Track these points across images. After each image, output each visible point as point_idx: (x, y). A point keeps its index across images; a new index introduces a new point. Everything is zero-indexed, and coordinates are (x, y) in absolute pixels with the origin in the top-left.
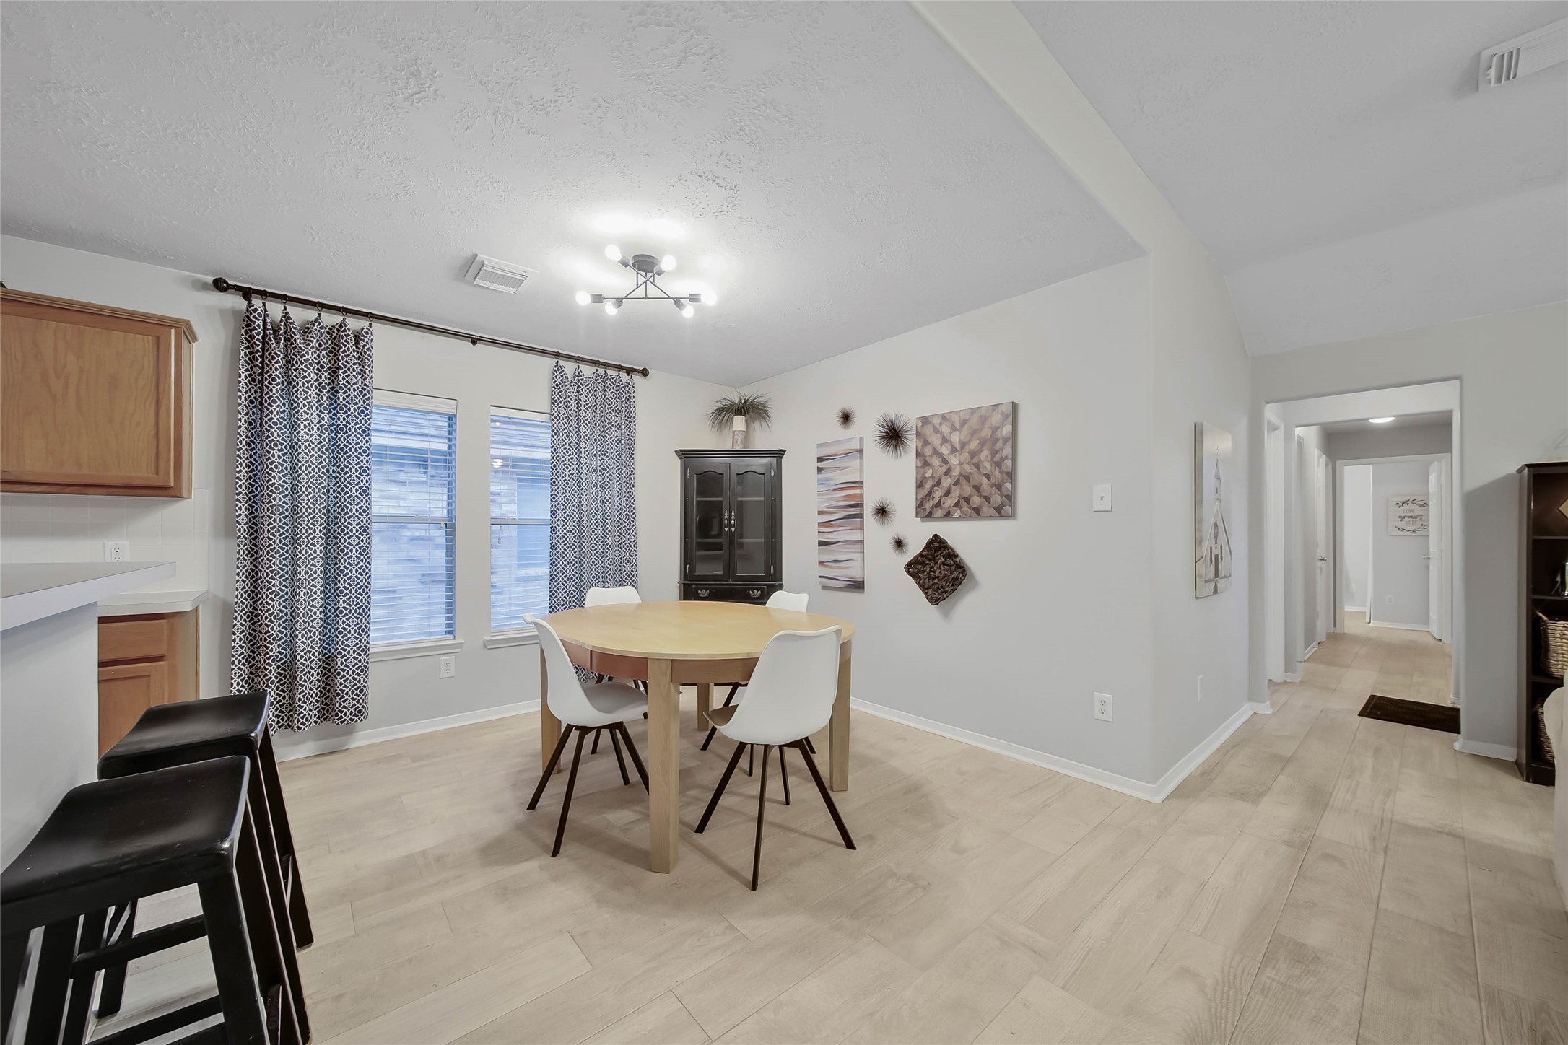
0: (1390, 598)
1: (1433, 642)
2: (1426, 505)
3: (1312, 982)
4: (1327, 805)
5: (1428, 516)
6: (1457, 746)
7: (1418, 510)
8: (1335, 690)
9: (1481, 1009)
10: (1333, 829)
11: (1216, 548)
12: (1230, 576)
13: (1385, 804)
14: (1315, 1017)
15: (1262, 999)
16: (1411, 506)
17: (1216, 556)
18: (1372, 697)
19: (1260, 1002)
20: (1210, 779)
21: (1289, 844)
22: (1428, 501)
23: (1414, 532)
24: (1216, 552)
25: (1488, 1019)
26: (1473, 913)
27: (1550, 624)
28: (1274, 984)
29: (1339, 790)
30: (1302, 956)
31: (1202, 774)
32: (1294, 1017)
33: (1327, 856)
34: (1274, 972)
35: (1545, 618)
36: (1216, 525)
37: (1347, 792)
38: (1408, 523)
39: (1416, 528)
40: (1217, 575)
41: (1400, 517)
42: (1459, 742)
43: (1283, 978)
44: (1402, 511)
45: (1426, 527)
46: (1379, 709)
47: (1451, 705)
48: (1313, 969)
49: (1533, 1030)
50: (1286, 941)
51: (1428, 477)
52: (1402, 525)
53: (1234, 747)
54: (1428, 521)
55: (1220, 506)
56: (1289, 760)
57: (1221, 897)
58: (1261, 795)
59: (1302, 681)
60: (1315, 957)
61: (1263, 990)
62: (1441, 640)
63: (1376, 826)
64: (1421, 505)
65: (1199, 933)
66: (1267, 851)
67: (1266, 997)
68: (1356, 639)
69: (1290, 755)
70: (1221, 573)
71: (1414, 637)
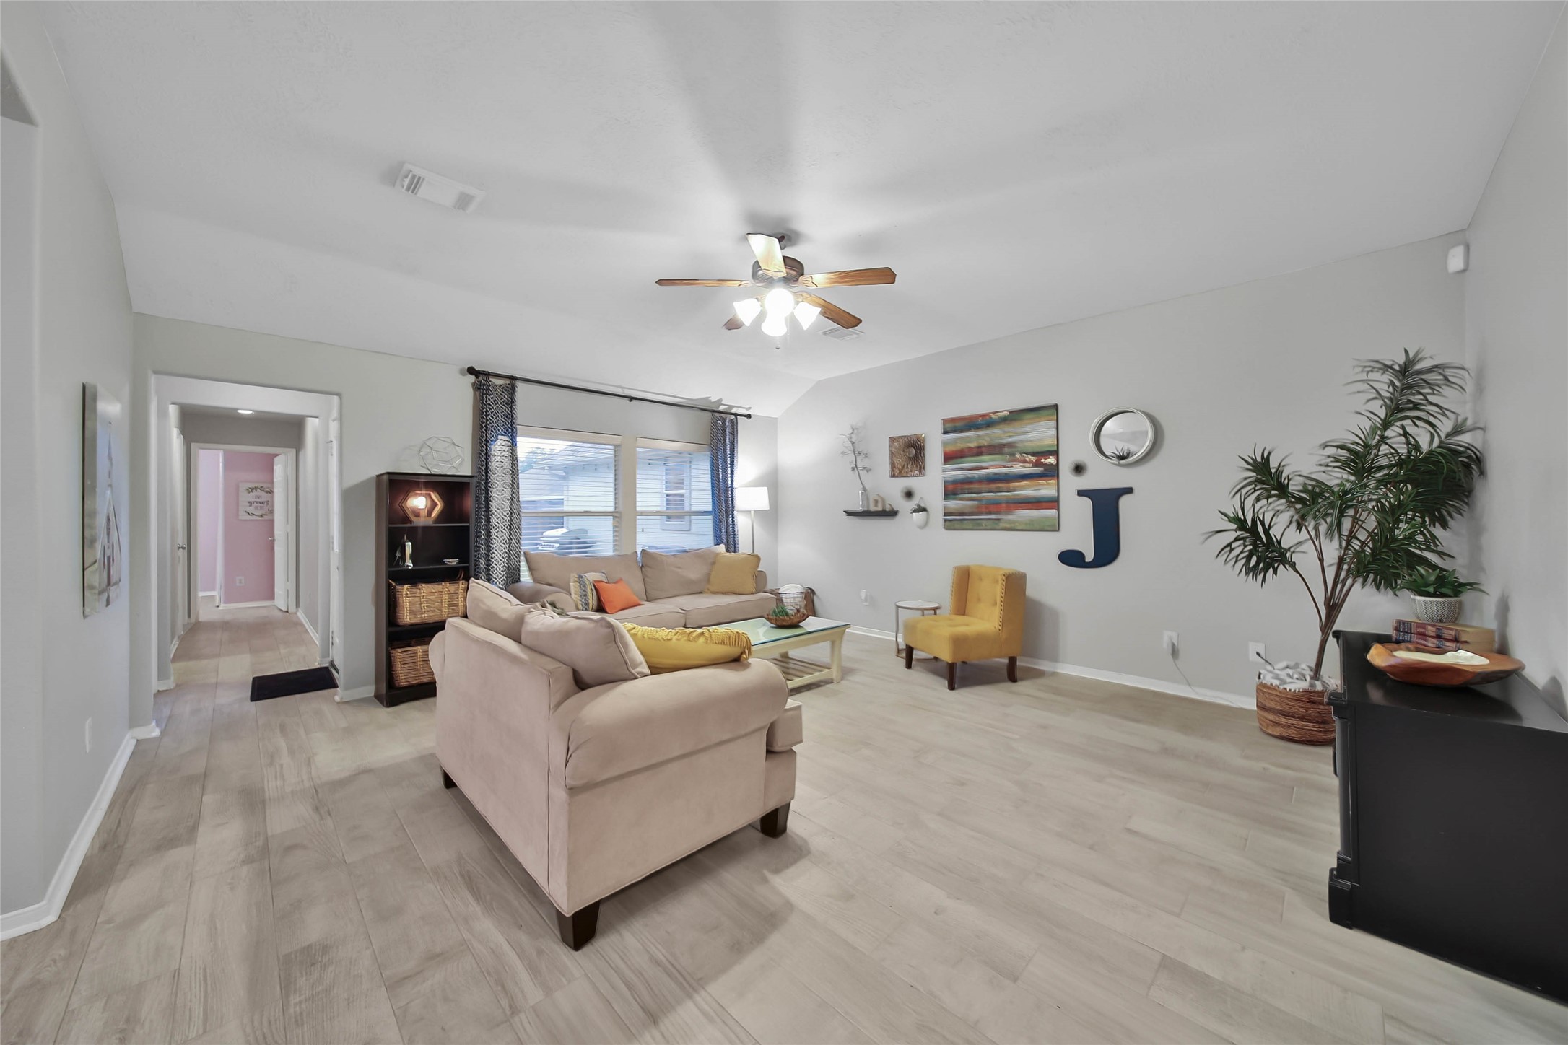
0: (240, 580)
1: (280, 614)
2: (271, 492)
3: (331, 972)
4: (263, 802)
5: (273, 502)
6: (337, 698)
7: (265, 497)
8: (217, 683)
9: (436, 887)
10: (281, 821)
11: (109, 548)
12: (120, 580)
13: (311, 773)
14: (349, 999)
15: (300, 1031)
16: (259, 493)
17: (109, 558)
18: (255, 680)
19: (300, 1036)
20: (119, 847)
21: (248, 861)
22: (273, 488)
23: (261, 516)
24: (108, 553)
25: (441, 890)
26: (403, 823)
27: (399, 588)
28: (303, 1006)
29: (268, 781)
30: (313, 957)
31: (104, 847)
32: (334, 1017)
33: (289, 849)
34: (298, 995)
35: (394, 584)
36: (108, 518)
37: (276, 778)
38: (256, 508)
39: (264, 512)
40: (109, 583)
41: (250, 502)
42: (339, 694)
43: (307, 992)
44: (251, 497)
45: (272, 512)
46: (266, 688)
47: (318, 666)
48: (327, 959)
49: (462, 875)
50: (293, 956)
51: (273, 468)
52: (251, 509)
53: (131, 792)
54: (273, 506)
55: (112, 492)
56: (205, 775)
57: (205, 970)
58: (193, 829)
59: (178, 686)
60: (323, 948)
61: (296, 1021)
62: (287, 612)
63: (313, 796)
64: (267, 492)
65: (201, 1032)
66: (230, 884)
67: (302, 1025)
68: (212, 626)
69: (203, 770)
70: (113, 580)
71: (264, 613)
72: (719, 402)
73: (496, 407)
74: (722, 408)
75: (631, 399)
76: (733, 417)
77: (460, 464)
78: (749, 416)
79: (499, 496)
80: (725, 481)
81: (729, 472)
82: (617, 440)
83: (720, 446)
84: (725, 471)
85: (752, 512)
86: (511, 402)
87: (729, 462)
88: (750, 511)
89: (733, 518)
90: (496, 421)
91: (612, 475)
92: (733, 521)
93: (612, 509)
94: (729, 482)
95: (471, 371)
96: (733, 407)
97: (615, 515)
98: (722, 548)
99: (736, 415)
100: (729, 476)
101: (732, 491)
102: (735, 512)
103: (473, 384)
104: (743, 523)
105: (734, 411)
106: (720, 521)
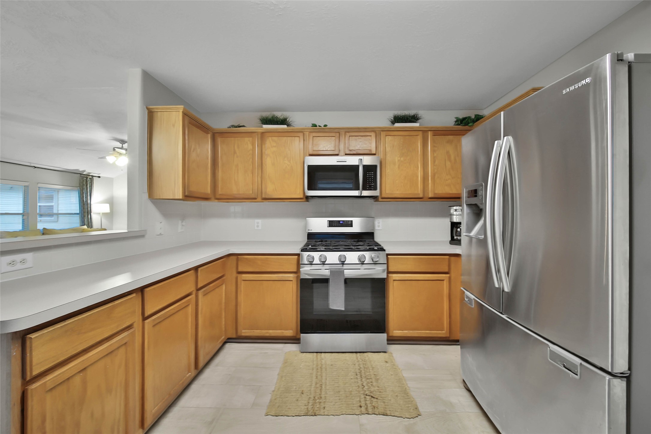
72: (84, 171)
74: (84, 173)
75: (35, 167)
76: (91, 177)
78: (99, 177)
80: (87, 201)
81: (89, 198)
82: (26, 184)
83: (85, 187)
84: (87, 197)
85: (101, 214)
87: (89, 194)
88: (100, 213)
89: (91, 215)
92: (91, 217)
93: (21, 212)
94: (89, 202)
96: (91, 173)
97: (23, 214)
98: (85, 227)
99: (92, 176)
100: (89, 199)
101: (90, 205)
102: (92, 214)
104: (96, 218)
105: (91, 174)
106: (84, 216)
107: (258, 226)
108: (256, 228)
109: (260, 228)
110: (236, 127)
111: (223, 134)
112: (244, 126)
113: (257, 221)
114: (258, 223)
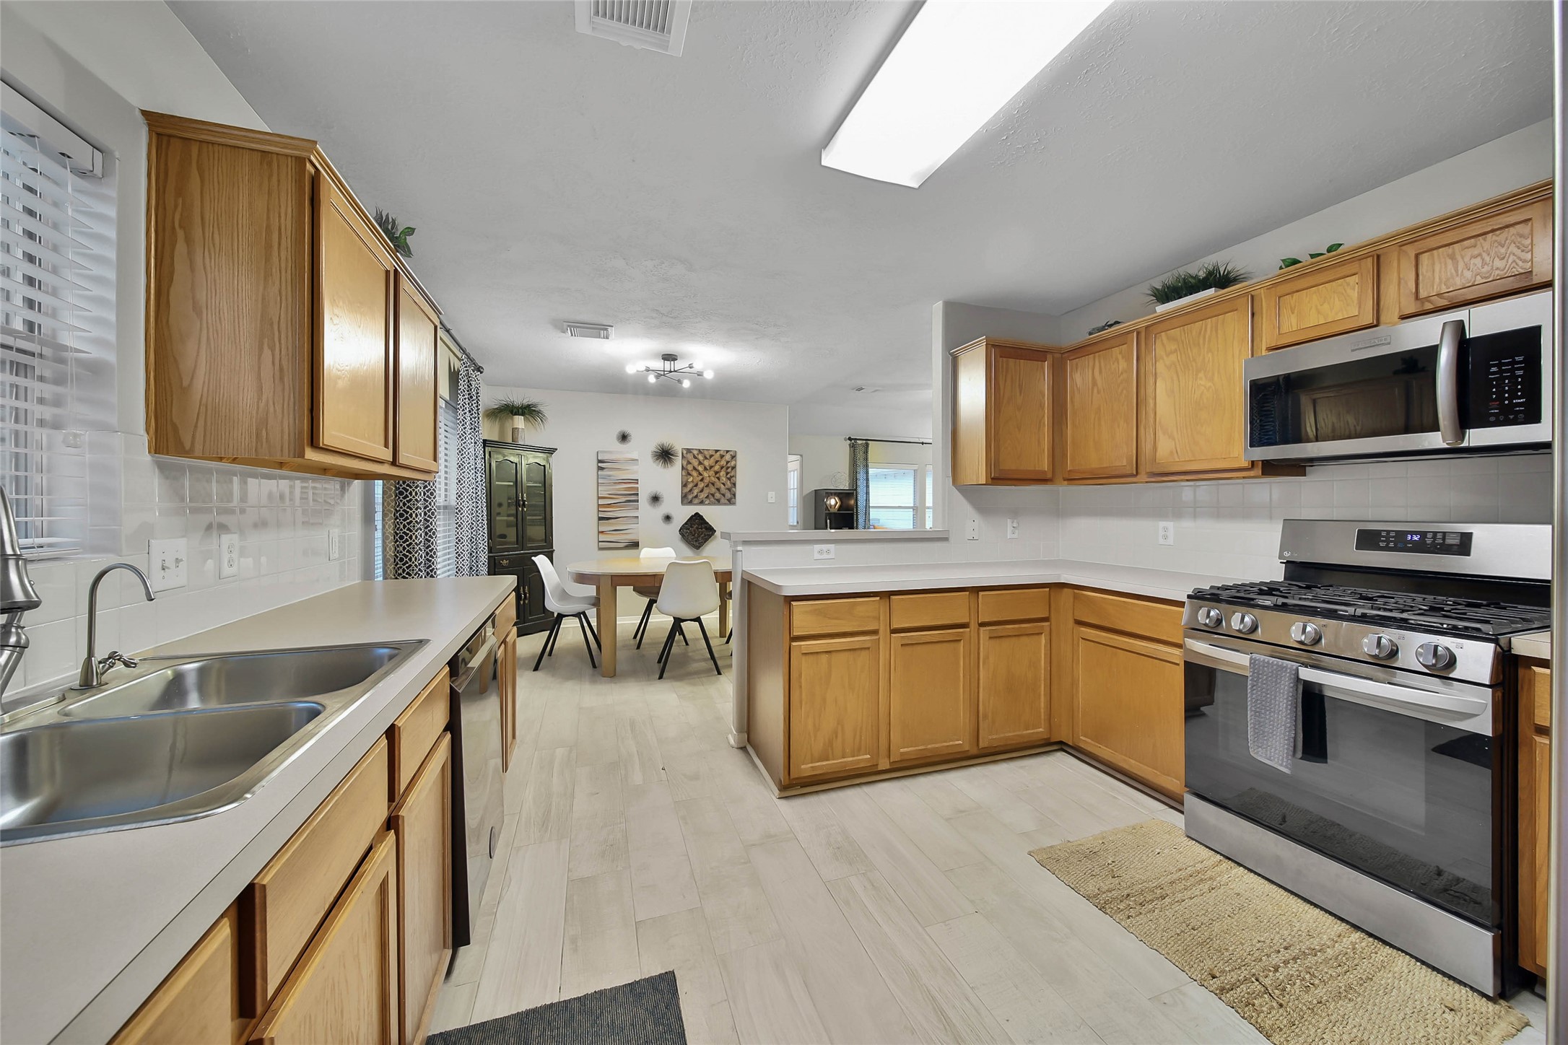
73: (860, 455)
75: (923, 443)
77: (844, 485)
79: (861, 498)
82: (916, 467)
86: (866, 452)
90: (860, 463)
91: (912, 481)
93: (912, 505)
95: (850, 439)
97: (915, 508)
103: (850, 445)
107: (1166, 537)
108: (1161, 541)
109: (1171, 541)
110: (1103, 329)
111: (1080, 351)
112: (1117, 323)
113: (1162, 524)
114: (1166, 529)
